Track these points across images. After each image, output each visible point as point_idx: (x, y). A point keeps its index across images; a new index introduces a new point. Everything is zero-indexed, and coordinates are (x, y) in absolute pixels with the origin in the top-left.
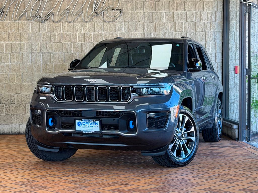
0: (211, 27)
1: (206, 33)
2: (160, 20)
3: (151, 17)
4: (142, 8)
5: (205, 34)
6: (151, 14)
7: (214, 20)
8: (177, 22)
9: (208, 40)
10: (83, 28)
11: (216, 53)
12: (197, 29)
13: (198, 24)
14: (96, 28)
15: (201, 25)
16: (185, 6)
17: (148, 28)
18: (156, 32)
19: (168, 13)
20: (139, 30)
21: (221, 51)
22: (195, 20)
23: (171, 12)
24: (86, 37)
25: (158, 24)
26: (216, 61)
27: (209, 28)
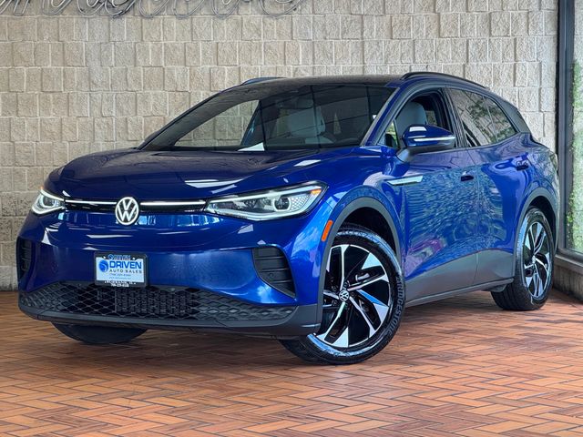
0: (528, 24)
1: (515, 39)
2: (403, 8)
3: (380, 3)
5: (513, 43)
7: (536, 7)
8: (442, 14)
9: (520, 58)
10: (215, 32)
11: (540, 89)
12: (493, 30)
13: (496, 18)
14: (244, 30)
15: (504, 21)
17: (371, 28)
18: (392, 38)
20: (351, 35)
21: (553, 84)
22: (487, 7)
24: (220, 54)
25: (396, 20)
26: (540, 107)
27: (524, 28)
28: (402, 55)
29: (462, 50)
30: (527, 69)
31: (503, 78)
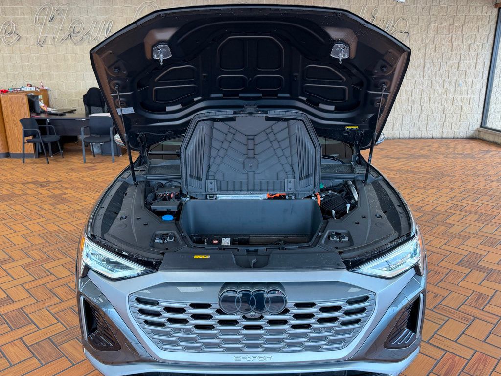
0: (482, 47)
1: (477, 53)
2: (441, 42)
3: (433, 40)
4: (426, 30)
6: (433, 36)
7: (485, 42)
8: (454, 43)
9: (478, 60)
11: (483, 71)
12: (470, 50)
13: (472, 45)
15: (474, 47)
16: (462, 29)
17: (429, 48)
18: (435, 52)
19: (448, 36)
20: (421, 51)
21: (488, 69)
22: (469, 42)
23: (450, 34)
25: (437, 46)
26: (482, 77)
27: (481, 49)
28: (438, 58)
29: (459, 57)
30: (480, 63)
31: (472, 67)
